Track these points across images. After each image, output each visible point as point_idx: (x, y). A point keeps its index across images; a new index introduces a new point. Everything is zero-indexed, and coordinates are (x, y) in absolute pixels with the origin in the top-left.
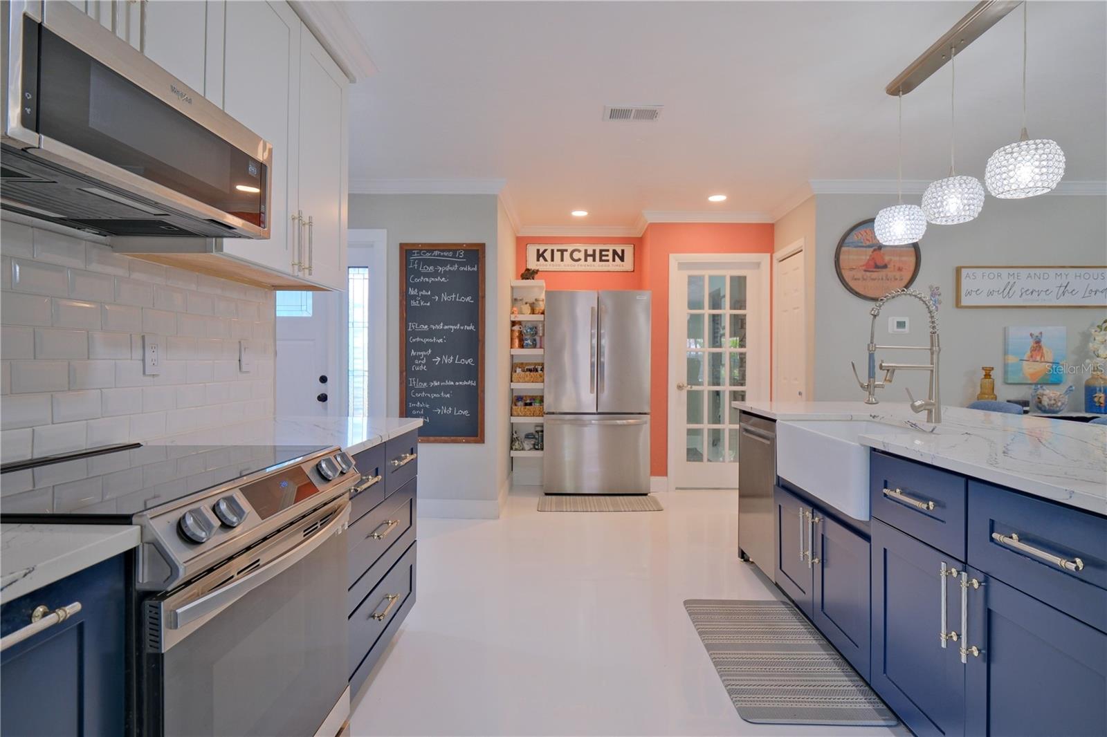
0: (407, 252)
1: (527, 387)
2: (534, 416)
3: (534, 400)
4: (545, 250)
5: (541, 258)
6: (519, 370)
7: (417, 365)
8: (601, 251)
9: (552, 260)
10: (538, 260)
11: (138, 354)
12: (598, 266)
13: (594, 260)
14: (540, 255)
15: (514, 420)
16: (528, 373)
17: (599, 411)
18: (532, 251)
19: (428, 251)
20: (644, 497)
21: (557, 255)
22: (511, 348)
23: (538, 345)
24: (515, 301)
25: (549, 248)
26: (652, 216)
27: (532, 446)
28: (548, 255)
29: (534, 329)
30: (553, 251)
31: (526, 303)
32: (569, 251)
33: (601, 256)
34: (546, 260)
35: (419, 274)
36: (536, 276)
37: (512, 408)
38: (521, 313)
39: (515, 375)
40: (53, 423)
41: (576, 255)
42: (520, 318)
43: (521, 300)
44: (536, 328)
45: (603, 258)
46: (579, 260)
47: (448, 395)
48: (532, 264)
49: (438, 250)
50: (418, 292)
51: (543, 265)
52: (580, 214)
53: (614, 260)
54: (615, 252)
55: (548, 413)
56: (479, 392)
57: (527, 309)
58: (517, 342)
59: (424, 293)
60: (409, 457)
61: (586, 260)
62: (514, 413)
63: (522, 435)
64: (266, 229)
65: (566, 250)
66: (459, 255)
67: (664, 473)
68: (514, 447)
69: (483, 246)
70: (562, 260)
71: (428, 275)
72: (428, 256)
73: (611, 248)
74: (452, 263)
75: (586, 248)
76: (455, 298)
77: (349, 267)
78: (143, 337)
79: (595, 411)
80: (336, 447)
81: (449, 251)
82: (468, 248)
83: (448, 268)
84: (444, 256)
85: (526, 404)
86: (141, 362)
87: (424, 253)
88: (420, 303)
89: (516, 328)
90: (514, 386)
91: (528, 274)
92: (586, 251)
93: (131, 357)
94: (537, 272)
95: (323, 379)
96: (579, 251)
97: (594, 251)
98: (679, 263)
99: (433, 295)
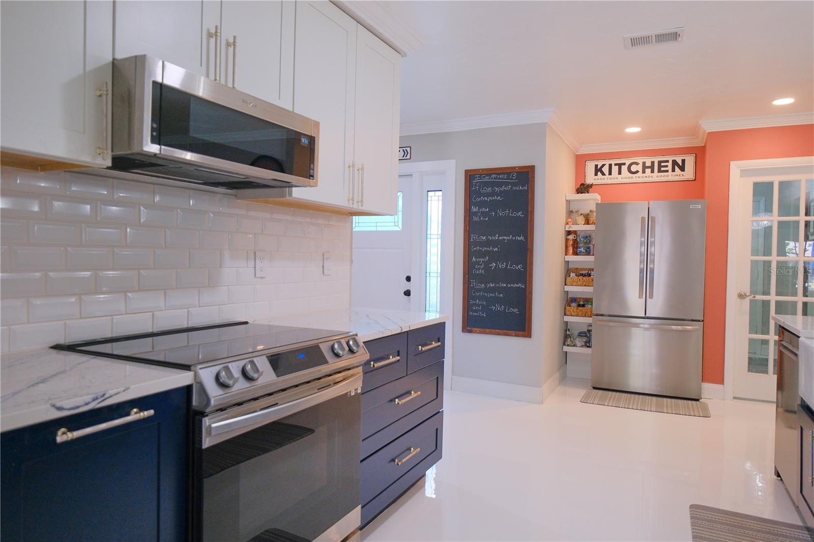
0: (470, 176)
1: (578, 290)
2: (585, 316)
3: (587, 301)
4: (603, 165)
5: (599, 173)
6: (572, 275)
7: (477, 269)
8: (660, 162)
9: (610, 173)
10: (596, 174)
11: (251, 264)
12: (656, 177)
13: (652, 172)
14: (598, 170)
15: (567, 319)
16: (581, 278)
17: (647, 315)
18: (590, 167)
19: (487, 175)
20: (694, 402)
21: (615, 169)
22: (566, 255)
23: (592, 253)
24: (570, 213)
25: (607, 163)
26: (711, 125)
27: (583, 344)
28: (606, 170)
29: (588, 238)
30: (610, 166)
31: (581, 215)
32: (627, 165)
33: (660, 166)
34: (603, 174)
35: (479, 194)
36: (590, 190)
37: (565, 308)
38: (575, 223)
39: (568, 279)
40: (199, 307)
41: (633, 169)
42: (574, 228)
43: (577, 212)
44: (590, 237)
45: (662, 169)
46: (637, 172)
47: (501, 295)
48: (590, 179)
49: (495, 174)
50: (479, 209)
51: (601, 179)
52: (634, 130)
53: (673, 170)
54: (675, 163)
55: (597, 315)
56: (527, 293)
57: (581, 220)
58: (571, 250)
59: (484, 210)
60: (434, 344)
61: (644, 172)
62: (567, 313)
63: (576, 333)
64: (314, 180)
65: (624, 164)
66: (513, 176)
67: (720, 380)
68: (566, 343)
69: (532, 168)
70: (620, 173)
71: (488, 195)
72: (486, 179)
73: (670, 159)
74: (507, 184)
75: (644, 160)
76: (509, 213)
77: (428, 191)
78: (255, 253)
79: (643, 315)
80: (354, 333)
81: (504, 174)
82: (520, 171)
83: (503, 188)
84: (500, 179)
85: (579, 306)
86: (254, 269)
87: (484, 177)
88: (480, 219)
89: (571, 237)
90: (567, 288)
91: (583, 188)
92: (644, 163)
93: (247, 265)
94: (591, 186)
95: (408, 279)
96: (637, 164)
97: (653, 163)
98: (742, 171)
99: (490, 211)
